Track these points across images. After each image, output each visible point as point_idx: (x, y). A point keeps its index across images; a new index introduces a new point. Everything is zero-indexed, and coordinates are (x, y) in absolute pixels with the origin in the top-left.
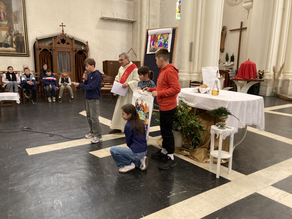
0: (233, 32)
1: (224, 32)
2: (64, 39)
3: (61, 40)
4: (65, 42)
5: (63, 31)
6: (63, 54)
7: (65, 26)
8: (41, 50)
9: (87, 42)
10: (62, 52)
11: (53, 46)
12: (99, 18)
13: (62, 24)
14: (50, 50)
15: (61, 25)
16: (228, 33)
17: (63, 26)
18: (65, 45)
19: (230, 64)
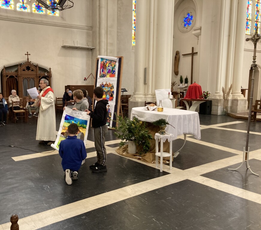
0: (185, 56)
1: (178, 57)
2: (29, 66)
3: (26, 67)
4: (30, 69)
5: (28, 59)
6: (27, 80)
7: (30, 55)
8: (8, 77)
9: (50, 69)
10: (27, 78)
11: (19, 73)
12: (61, 47)
13: (27, 52)
14: (16, 76)
15: (27, 54)
16: (181, 57)
17: (28, 55)
18: (30, 72)
19: (184, 86)
